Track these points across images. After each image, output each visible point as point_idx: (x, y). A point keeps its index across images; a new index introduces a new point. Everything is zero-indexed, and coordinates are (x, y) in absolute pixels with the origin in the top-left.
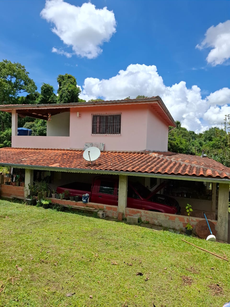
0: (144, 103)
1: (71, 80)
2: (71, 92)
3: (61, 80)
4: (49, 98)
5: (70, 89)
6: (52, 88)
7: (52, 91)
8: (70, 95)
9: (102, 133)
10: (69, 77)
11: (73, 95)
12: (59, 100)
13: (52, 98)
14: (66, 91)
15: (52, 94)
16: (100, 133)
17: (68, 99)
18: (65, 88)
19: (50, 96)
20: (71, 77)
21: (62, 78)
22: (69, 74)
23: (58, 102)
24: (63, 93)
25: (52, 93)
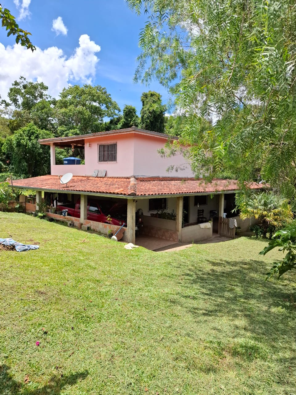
0: (126, 133)
1: (154, 98)
2: (152, 112)
3: (144, 99)
4: (130, 121)
5: (151, 109)
6: (134, 110)
7: (135, 113)
8: (151, 116)
9: (106, 161)
10: (152, 95)
11: (154, 116)
12: (140, 123)
13: (134, 121)
14: (147, 112)
15: (134, 116)
16: (104, 161)
17: (150, 121)
18: (146, 109)
19: (131, 118)
20: (154, 94)
21: (146, 96)
22: (152, 92)
23: (140, 125)
24: (144, 114)
25: (134, 114)
